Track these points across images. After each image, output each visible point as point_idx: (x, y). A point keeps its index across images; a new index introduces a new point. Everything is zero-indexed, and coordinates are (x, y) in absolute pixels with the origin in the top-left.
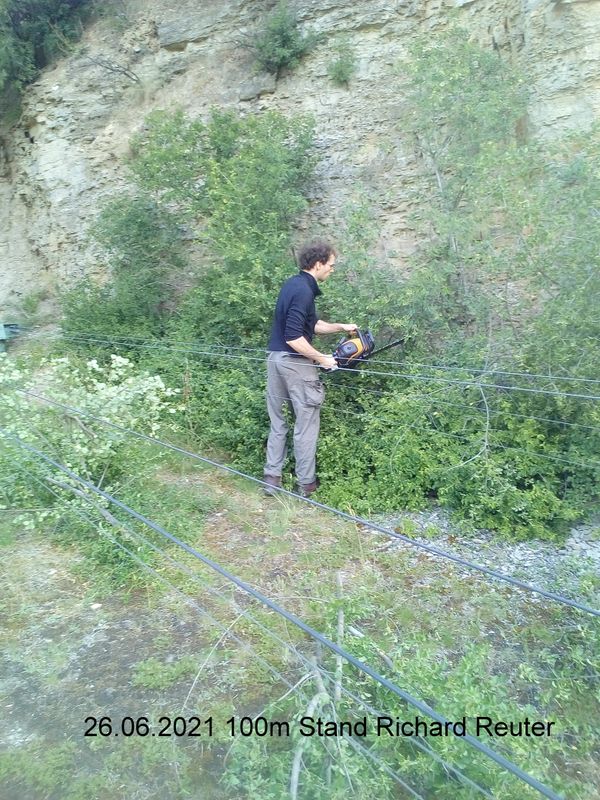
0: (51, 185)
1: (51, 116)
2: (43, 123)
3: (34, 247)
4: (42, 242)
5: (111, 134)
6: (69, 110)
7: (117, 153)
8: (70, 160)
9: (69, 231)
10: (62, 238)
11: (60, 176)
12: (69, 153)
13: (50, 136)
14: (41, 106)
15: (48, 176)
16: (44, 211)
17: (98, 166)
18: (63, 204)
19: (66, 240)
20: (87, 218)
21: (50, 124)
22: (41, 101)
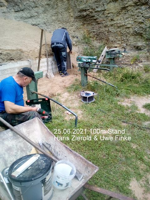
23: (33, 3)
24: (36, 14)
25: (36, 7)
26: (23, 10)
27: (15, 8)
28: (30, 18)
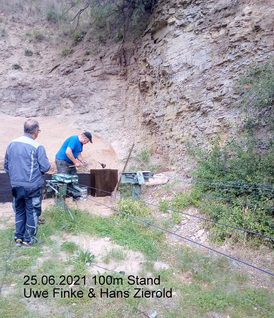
0: (175, 69)
1: (180, 17)
2: (173, 23)
3: (148, 119)
4: (158, 114)
5: (250, 13)
6: (199, 8)
7: (263, 25)
8: (196, 47)
9: (194, 101)
10: (184, 107)
11: (184, 61)
12: (195, 42)
13: (177, 32)
14: (172, 11)
15: (173, 63)
16: (165, 90)
17: (238, 41)
18: (187, 81)
19: (187, 110)
20: (215, 88)
21: (178, 22)
22: (174, 6)
23: (98, 104)
24: (100, 117)
25: (101, 108)
26: (87, 112)
27: (80, 109)
28: (93, 122)
